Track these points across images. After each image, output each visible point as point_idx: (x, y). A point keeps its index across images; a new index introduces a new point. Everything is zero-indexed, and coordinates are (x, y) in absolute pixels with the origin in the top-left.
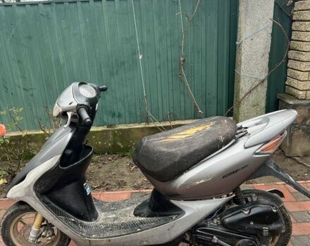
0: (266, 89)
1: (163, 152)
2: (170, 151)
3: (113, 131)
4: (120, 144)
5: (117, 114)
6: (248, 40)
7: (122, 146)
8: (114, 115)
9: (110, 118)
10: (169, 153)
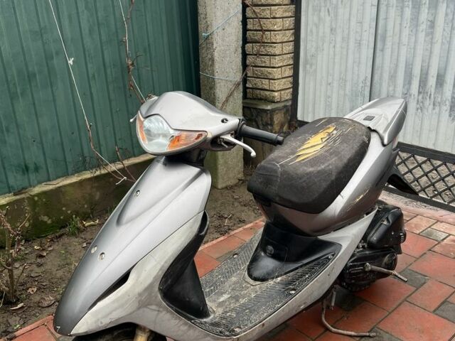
0: (242, 94)
1: (310, 173)
2: (319, 169)
3: (31, 198)
4: (46, 219)
5: (32, 167)
6: (220, 30)
7: (49, 222)
8: (26, 169)
9: (19, 177)
10: (319, 172)
